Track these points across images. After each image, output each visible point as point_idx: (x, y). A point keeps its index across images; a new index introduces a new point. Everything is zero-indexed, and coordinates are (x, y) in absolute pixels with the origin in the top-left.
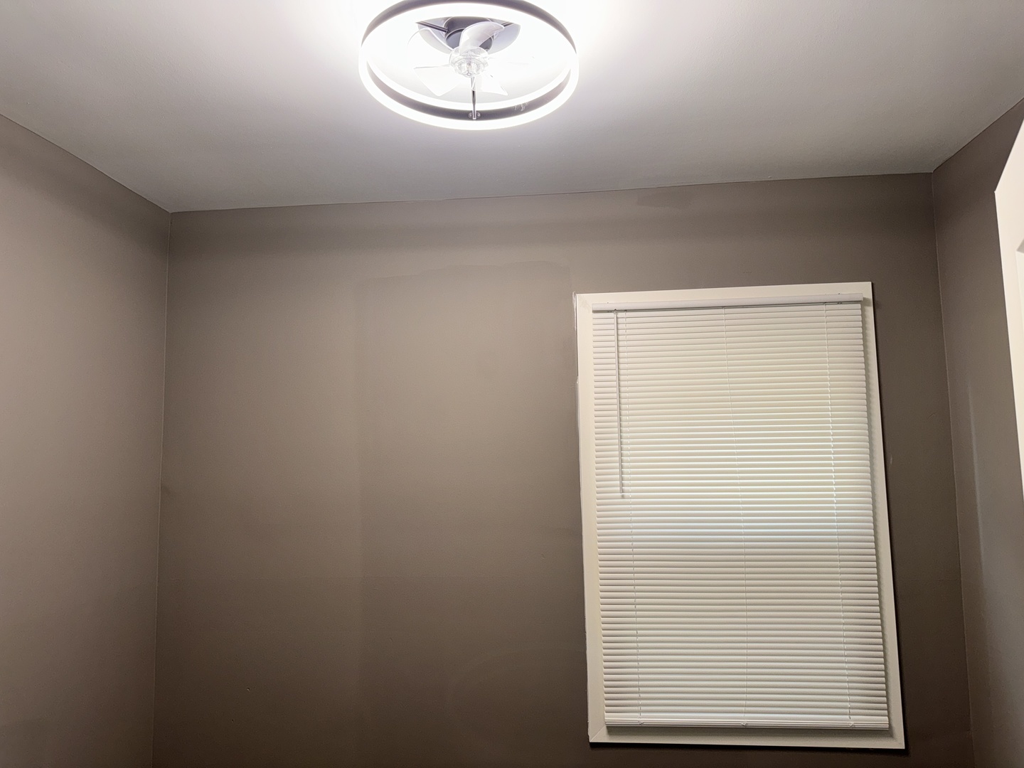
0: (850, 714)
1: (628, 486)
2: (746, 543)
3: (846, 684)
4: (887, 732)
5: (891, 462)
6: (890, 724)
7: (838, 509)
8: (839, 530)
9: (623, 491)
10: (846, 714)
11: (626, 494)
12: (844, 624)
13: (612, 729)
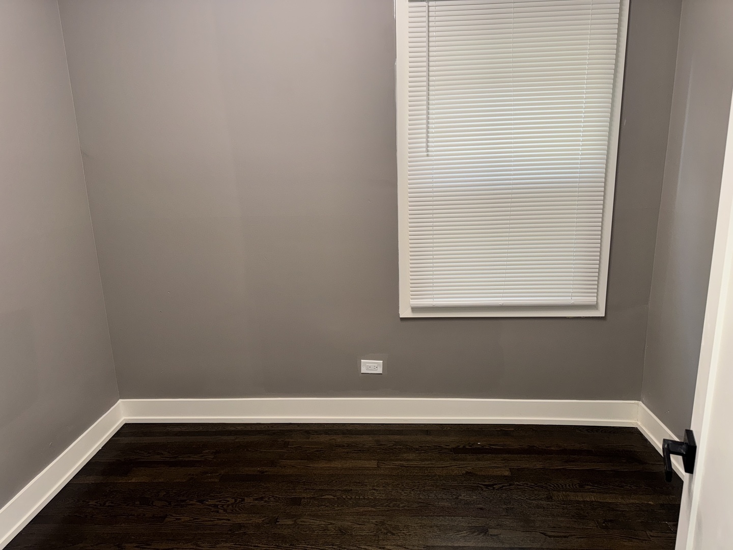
0: (572, 296)
1: (432, 147)
2: (513, 186)
3: (572, 278)
4: (594, 307)
5: (625, 124)
6: (597, 301)
7: (582, 159)
8: (580, 175)
9: (428, 151)
10: (569, 296)
11: (430, 153)
12: (575, 239)
13: (414, 309)
